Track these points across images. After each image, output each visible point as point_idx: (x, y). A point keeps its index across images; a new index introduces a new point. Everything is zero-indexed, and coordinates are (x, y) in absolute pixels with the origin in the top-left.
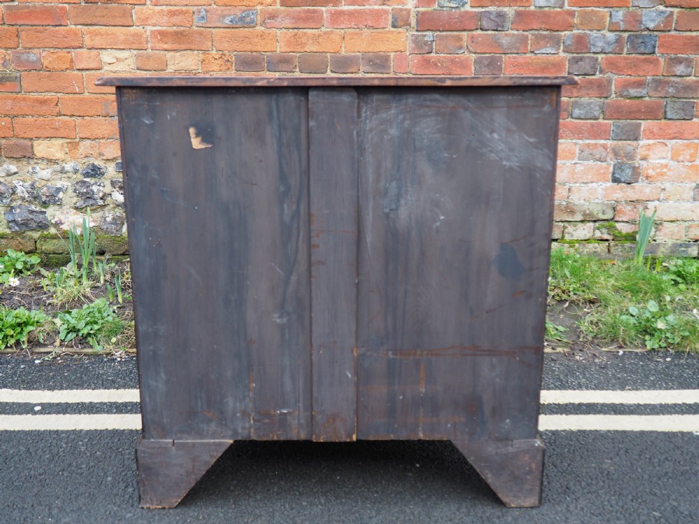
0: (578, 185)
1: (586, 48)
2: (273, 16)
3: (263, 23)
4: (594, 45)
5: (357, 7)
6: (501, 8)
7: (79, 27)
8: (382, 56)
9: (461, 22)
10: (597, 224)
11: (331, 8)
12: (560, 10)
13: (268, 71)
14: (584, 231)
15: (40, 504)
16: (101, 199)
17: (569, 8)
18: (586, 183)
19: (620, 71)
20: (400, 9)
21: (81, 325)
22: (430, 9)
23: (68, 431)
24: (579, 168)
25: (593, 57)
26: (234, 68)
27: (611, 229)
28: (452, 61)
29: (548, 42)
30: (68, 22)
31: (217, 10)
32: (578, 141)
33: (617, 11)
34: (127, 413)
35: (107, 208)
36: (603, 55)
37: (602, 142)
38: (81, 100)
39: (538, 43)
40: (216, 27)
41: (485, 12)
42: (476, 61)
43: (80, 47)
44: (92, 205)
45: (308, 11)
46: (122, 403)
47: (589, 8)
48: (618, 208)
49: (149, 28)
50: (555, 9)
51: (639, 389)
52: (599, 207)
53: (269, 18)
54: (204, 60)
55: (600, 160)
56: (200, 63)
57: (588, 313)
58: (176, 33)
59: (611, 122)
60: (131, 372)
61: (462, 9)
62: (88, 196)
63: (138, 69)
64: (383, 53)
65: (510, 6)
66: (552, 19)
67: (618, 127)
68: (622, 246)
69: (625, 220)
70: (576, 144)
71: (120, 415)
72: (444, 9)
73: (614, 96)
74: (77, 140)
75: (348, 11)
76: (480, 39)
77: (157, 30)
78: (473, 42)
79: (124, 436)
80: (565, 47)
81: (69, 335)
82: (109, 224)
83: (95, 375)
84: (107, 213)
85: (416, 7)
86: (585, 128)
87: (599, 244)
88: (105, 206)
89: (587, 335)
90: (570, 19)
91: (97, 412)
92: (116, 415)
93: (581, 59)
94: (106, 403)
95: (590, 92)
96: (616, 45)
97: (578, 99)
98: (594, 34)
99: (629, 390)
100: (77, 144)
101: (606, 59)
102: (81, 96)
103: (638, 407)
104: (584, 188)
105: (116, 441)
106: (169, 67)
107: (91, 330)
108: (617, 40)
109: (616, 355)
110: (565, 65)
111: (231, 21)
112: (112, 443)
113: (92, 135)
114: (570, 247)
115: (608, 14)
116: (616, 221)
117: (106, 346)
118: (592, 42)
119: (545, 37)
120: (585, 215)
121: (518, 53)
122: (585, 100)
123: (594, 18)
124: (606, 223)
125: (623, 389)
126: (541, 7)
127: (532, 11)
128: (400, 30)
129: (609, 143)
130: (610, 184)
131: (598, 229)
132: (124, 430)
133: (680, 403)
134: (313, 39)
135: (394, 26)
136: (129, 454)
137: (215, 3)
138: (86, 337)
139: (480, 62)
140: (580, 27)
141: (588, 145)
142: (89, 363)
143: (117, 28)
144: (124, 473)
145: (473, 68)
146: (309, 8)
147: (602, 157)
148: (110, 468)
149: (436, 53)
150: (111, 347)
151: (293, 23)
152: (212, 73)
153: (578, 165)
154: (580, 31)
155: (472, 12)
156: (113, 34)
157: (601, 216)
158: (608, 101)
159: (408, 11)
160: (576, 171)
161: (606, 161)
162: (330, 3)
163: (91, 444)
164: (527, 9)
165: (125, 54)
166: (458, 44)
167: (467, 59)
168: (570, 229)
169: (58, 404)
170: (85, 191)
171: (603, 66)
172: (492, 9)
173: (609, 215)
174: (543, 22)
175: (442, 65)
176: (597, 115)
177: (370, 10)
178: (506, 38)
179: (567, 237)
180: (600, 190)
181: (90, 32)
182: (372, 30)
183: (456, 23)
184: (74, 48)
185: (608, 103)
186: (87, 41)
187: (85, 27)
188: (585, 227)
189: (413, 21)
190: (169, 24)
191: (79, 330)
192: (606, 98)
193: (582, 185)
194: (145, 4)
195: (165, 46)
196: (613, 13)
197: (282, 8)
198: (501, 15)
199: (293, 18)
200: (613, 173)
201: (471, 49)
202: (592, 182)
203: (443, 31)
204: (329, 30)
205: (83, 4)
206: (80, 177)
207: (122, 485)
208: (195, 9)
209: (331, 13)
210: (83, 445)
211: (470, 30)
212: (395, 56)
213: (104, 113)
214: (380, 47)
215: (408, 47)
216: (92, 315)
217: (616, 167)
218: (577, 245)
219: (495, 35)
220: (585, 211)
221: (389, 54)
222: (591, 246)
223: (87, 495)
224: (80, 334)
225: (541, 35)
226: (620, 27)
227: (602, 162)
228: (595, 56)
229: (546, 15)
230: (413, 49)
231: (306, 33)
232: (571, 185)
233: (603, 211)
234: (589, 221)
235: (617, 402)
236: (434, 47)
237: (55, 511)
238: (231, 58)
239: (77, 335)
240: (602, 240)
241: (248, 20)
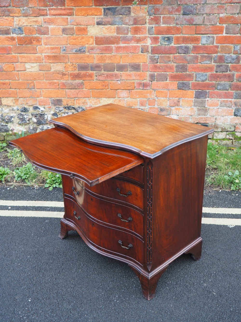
0: (219, 117)
1: (223, 61)
2: (92, 49)
3: (89, 52)
4: (227, 60)
5: (126, 45)
6: (187, 45)
7: (17, 54)
8: (137, 65)
9: (170, 50)
10: (228, 133)
11: (116, 45)
12: (212, 45)
13: (91, 70)
14: (222, 136)
15: (12, 242)
16: (28, 120)
17: (216, 44)
18: (223, 116)
19: (238, 71)
20: (144, 45)
21: (22, 175)
22: (157, 45)
23: (19, 217)
24: (220, 110)
25: (226, 65)
26: (77, 69)
27: (233, 135)
28: (166, 66)
29: (207, 59)
30: (12, 52)
31: (70, 47)
32: (220, 99)
33: (237, 46)
34: (38, 211)
35: (30, 124)
36: (231, 64)
37: (230, 100)
38: (19, 83)
39: (203, 59)
40: (70, 54)
41: (180, 46)
42: (176, 67)
43: (17, 62)
44: (25, 123)
45: (106, 47)
46: (37, 207)
47: (225, 45)
48: (236, 127)
49: (44, 54)
50: (210, 45)
51: (219, 207)
52: (229, 126)
53: (91, 50)
54: (65, 67)
55: (229, 107)
56: (64, 68)
57: (213, 174)
58: (54, 56)
59: (234, 91)
60: (40, 194)
61: (170, 45)
62: (23, 119)
63: (40, 70)
64: (137, 63)
65: (191, 44)
66: (208, 49)
67: (237, 94)
68: (238, 142)
69: (240, 131)
70: (219, 100)
71: (36, 211)
72: (163, 45)
73: (235, 81)
74: (18, 98)
75: (123, 47)
76: (178, 57)
77: (47, 55)
78: (175, 59)
79: (37, 219)
80: (214, 61)
81: (19, 178)
82: (31, 130)
83: (28, 195)
84: (30, 126)
85: (151, 45)
86: (222, 94)
87: (228, 141)
88: (30, 123)
89: (209, 183)
90: (216, 49)
91: (29, 210)
92: (35, 211)
93: (221, 66)
94: (31, 207)
95: (225, 79)
96: (236, 60)
97: (220, 82)
98: (227, 55)
99: (215, 207)
100: (18, 99)
101: (232, 66)
102: (19, 81)
103: (214, 215)
104: (222, 118)
105: (35, 221)
106: (52, 69)
107: (26, 177)
108: (237, 58)
109: (218, 192)
110: (214, 68)
111: (76, 51)
112: (34, 222)
113: (23, 96)
114: (216, 141)
115: (233, 47)
116: (236, 132)
117: (32, 183)
118: (226, 58)
119: (205, 56)
120: (222, 129)
121: (194, 63)
122: (223, 82)
123: (227, 49)
124: (232, 133)
125: (213, 207)
126: (204, 44)
127: (201, 46)
128: (144, 54)
129: (233, 100)
130: (233, 117)
131: (228, 135)
132: (37, 217)
133: (230, 213)
134: (108, 58)
135: (142, 52)
136: (39, 226)
137: (69, 44)
138: (24, 179)
139: (178, 67)
140: (221, 52)
141: (224, 101)
142: (26, 189)
143: (31, 54)
144: (37, 233)
145: (175, 69)
146: (107, 45)
147: (230, 106)
148: (33, 231)
149: (160, 63)
150: (33, 183)
151: (101, 52)
152: (69, 72)
153: (219, 109)
154: (221, 54)
155: (174, 46)
156: (29, 57)
157: (229, 130)
158: (233, 83)
159: (148, 46)
160: (219, 111)
161: (231, 107)
162: (115, 43)
163: (27, 222)
164: (198, 45)
165: (35, 65)
166: (169, 60)
167: (173, 65)
168: (216, 134)
169: (16, 206)
170: (22, 117)
171: (231, 69)
172: (183, 45)
173: (233, 129)
174: (205, 50)
175: (162, 68)
176: (228, 89)
177: (132, 46)
178: (189, 57)
179: (215, 138)
180: (229, 119)
181: (21, 57)
182: (133, 54)
183: (168, 51)
184: (15, 62)
185: (232, 84)
186: (20, 60)
187: (19, 54)
188: (222, 134)
189: (150, 51)
190: (51, 53)
191: (22, 177)
192: (232, 81)
193: (221, 117)
194: (41, 45)
195: (50, 61)
196: (235, 47)
197: (96, 46)
198: (187, 48)
199: (101, 49)
200: (235, 113)
201: (174, 61)
202: (225, 116)
203: (162, 54)
204: (115, 54)
205: (18, 45)
206: (19, 112)
207: (36, 237)
208: (61, 46)
209: (116, 47)
210: (24, 222)
211: (174, 54)
212: (143, 64)
213: (28, 88)
214: (137, 61)
215: (148, 61)
216: (26, 171)
217: (236, 110)
218: (219, 141)
219: (184, 56)
220: (222, 128)
221: (140, 64)
222: (225, 141)
223: (26, 239)
224: (22, 178)
225: (204, 56)
226: (238, 52)
227: (230, 108)
228: (227, 64)
229: (206, 48)
230: (150, 62)
231: (106, 56)
232: (217, 117)
233: (230, 127)
234: (224, 132)
235: (207, 212)
236: (159, 61)
237: (17, 244)
238: (76, 66)
239: (21, 179)
240: (229, 139)
241: (82, 50)
